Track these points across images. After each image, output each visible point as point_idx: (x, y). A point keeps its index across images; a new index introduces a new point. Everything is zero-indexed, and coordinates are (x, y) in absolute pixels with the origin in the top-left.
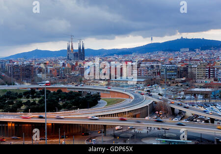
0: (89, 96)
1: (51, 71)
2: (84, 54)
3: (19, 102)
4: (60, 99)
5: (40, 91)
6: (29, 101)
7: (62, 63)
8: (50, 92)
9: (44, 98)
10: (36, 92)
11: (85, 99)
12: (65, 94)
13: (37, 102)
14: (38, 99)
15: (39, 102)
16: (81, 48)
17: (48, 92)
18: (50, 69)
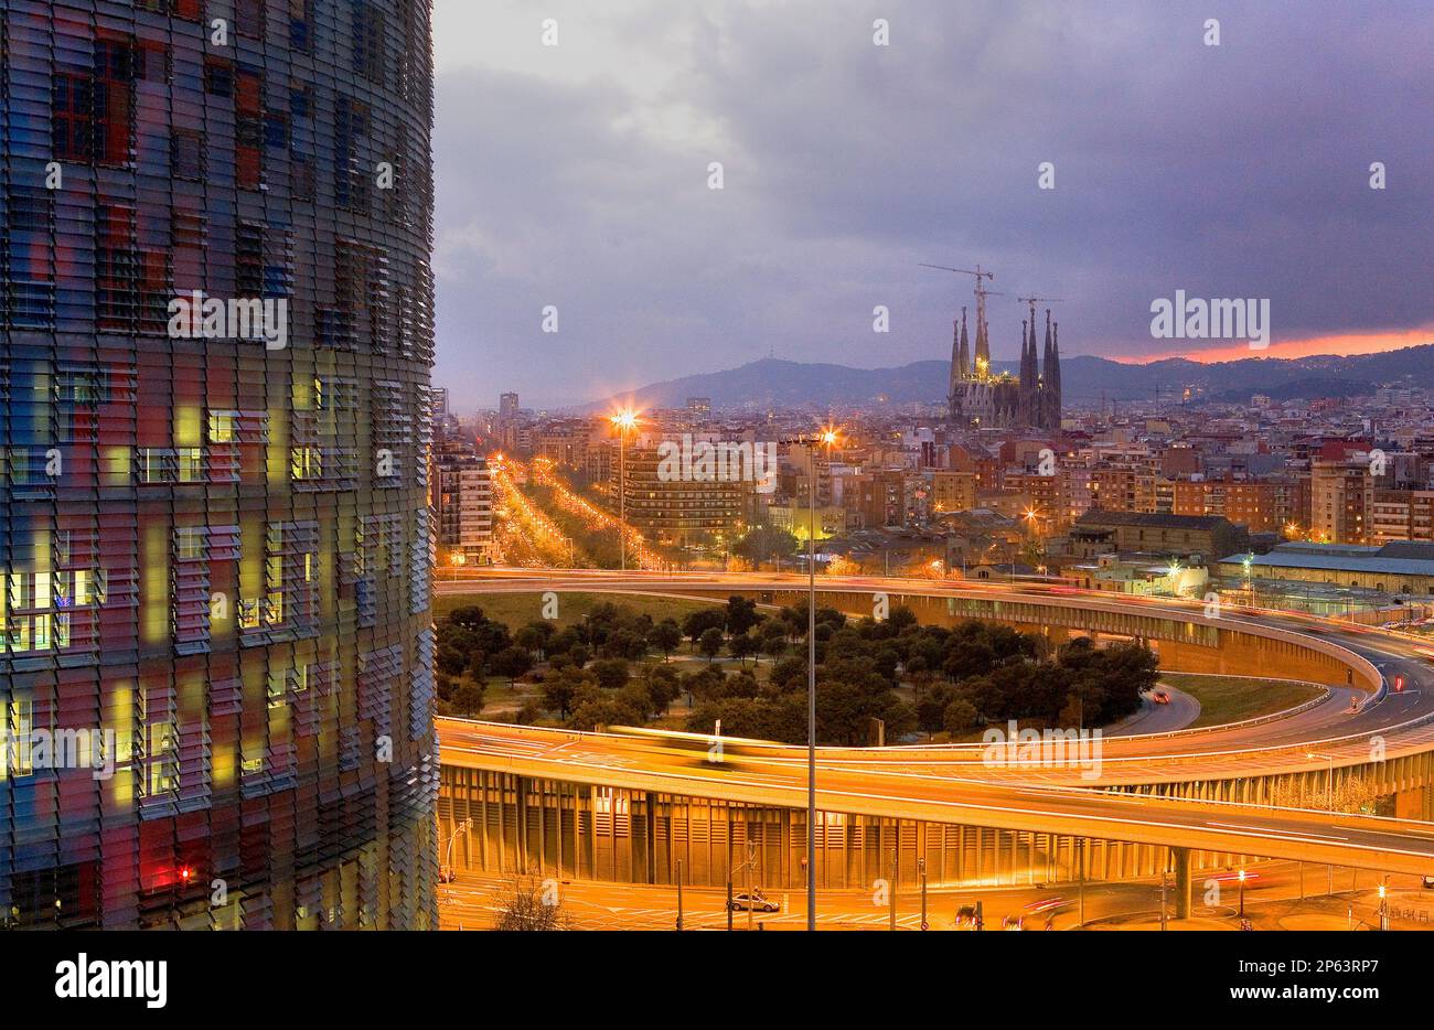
0: (1081, 656)
1: (847, 491)
2: (1058, 387)
3: (660, 672)
4: (899, 669)
5: (786, 615)
6: (716, 668)
7: (917, 443)
8: (841, 620)
9: (807, 656)
10: (758, 619)
11: (1057, 673)
12: (931, 640)
13: (762, 680)
14: (766, 662)
15: (773, 679)
16: (1041, 354)
17: (832, 619)
18: (844, 477)
